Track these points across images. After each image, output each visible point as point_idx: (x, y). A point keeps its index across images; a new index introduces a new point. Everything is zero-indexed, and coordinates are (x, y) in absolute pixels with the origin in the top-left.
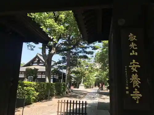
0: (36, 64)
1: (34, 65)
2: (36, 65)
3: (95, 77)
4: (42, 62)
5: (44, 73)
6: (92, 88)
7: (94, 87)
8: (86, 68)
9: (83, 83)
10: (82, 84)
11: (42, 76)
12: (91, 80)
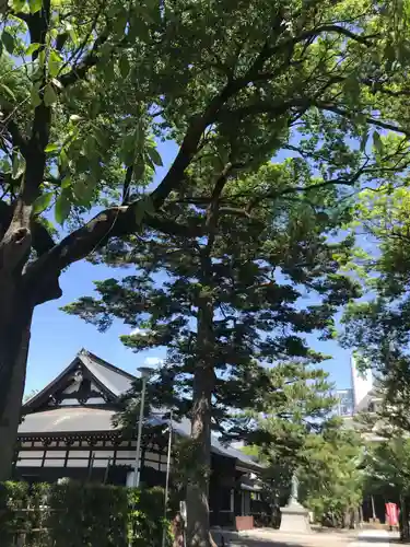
0: (75, 401)
1: (65, 406)
2: (74, 406)
3: (361, 467)
4: (97, 390)
5: (100, 443)
6: (352, 527)
7: (363, 523)
8: (310, 420)
9: (300, 500)
10: (294, 504)
11: (91, 459)
12: (341, 484)
